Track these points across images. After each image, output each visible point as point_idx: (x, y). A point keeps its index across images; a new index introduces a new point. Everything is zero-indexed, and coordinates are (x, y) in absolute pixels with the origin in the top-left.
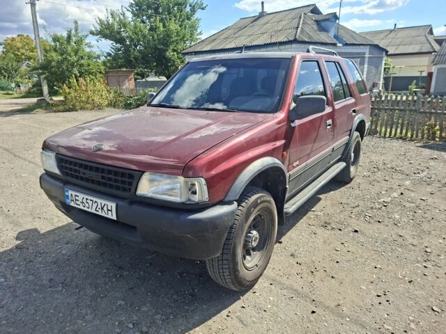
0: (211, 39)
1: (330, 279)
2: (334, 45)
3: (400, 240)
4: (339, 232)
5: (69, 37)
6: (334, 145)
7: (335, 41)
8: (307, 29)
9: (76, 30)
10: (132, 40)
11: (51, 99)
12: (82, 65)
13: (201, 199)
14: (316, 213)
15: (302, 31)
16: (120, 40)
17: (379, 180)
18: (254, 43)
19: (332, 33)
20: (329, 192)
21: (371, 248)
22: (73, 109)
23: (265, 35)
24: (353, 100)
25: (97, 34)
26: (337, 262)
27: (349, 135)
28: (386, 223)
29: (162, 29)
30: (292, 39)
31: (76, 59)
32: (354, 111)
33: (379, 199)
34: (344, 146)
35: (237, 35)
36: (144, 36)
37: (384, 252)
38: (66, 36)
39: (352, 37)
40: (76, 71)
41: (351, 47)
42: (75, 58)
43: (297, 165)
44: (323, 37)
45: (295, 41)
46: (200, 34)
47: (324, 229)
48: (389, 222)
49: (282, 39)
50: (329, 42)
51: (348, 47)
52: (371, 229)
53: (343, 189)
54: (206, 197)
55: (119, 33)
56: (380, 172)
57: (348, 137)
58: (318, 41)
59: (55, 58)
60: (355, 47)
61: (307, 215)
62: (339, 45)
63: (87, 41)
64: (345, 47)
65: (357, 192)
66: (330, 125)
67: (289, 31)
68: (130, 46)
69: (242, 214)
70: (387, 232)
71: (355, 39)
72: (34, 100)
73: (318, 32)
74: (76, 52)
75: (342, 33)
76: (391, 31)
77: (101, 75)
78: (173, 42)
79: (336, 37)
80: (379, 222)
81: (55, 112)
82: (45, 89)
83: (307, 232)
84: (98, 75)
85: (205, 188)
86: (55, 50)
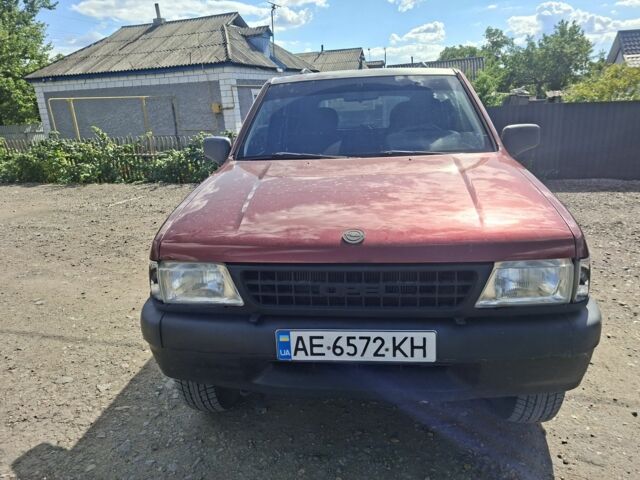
2: (274, 70)
7: (274, 65)
8: (237, 47)
15: (233, 49)
19: (267, 54)
30: (223, 59)
45: (229, 63)
49: (208, 59)
50: (267, 65)
62: (279, 70)
67: (213, 48)
71: (294, 63)
73: (251, 52)
76: (319, 54)
79: (273, 59)
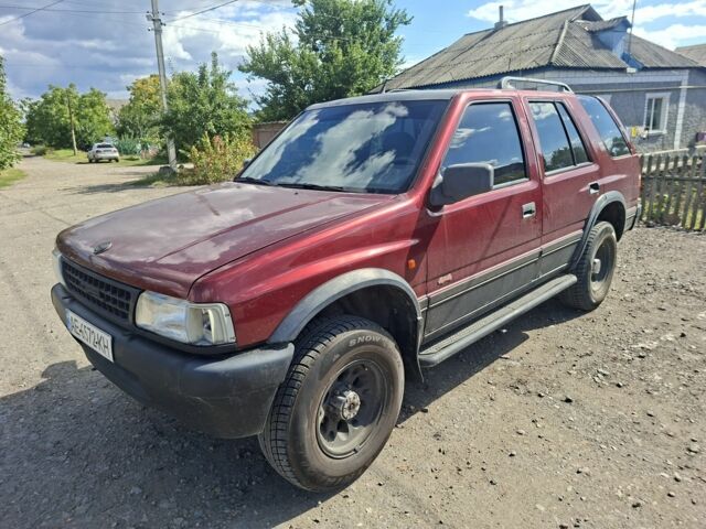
0: (416, 69)
1: (485, 485)
2: (622, 70)
3: (646, 422)
4: (537, 399)
5: (203, 77)
6: (544, 246)
7: (623, 64)
8: (572, 47)
9: (215, 65)
10: (297, 77)
11: (181, 167)
12: (219, 117)
13: (220, 338)
14: (508, 362)
15: (564, 49)
16: (280, 78)
17: (649, 307)
18: (482, 74)
19: (618, 51)
20: (547, 326)
21: (583, 433)
22: (204, 182)
23: (501, 60)
24: (594, 168)
25: (248, 71)
26: (512, 455)
27: (584, 229)
28: (631, 389)
29: (341, 58)
30: (543, 63)
31: (211, 109)
32: (595, 187)
33: (635, 342)
34: (573, 248)
35: (456, 61)
36: (315, 70)
37: (606, 444)
38: (198, 74)
39: (656, 55)
40: (211, 126)
41: (655, 73)
42: (209, 107)
43: (449, 282)
44: (601, 58)
45: (550, 67)
46: (402, 62)
47: (510, 392)
48: (637, 387)
49: (528, 64)
50: (611, 66)
51: (649, 73)
52: (598, 399)
53: (576, 321)
54: (229, 336)
55: (278, 66)
56: (656, 294)
57: (581, 231)
58: (591, 65)
59: (181, 107)
60: (660, 73)
61: (492, 365)
62: (630, 70)
63: (229, 81)
64: (642, 73)
65: (599, 328)
66: (530, 212)
67: (540, 51)
68: (295, 86)
69: (312, 365)
70: (628, 405)
71: (661, 60)
72: (156, 168)
73: (592, 51)
74: (211, 98)
75: (636, 49)
77: (248, 131)
78: (358, 77)
79: (625, 57)
80: (619, 386)
81: (180, 185)
82: (172, 152)
83: (479, 396)
84: (244, 131)
85: (228, 321)
86: (184, 96)
